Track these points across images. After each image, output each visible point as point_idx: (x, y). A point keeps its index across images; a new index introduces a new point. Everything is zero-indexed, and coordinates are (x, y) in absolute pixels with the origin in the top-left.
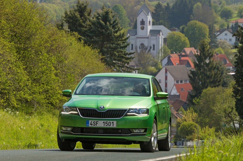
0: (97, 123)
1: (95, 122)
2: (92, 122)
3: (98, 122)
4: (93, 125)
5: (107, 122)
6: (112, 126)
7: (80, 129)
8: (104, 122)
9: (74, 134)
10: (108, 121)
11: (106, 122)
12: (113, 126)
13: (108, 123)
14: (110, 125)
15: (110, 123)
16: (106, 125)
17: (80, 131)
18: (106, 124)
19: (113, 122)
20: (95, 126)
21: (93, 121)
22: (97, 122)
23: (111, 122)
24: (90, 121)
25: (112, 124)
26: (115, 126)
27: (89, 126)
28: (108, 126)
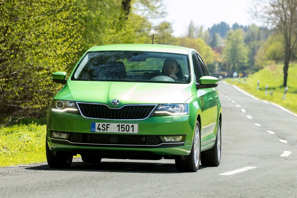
0: (108, 127)
1: (105, 126)
2: (99, 124)
3: (109, 125)
4: (101, 130)
5: (124, 125)
6: (131, 132)
7: (82, 136)
8: (119, 126)
9: (72, 144)
10: (126, 125)
11: (122, 125)
12: (133, 131)
13: (125, 127)
14: (128, 130)
15: (128, 127)
16: (122, 131)
17: (82, 139)
18: (122, 128)
19: (133, 126)
20: (105, 131)
21: (101, 124)
22: (107, 125)
23: (130, 125)
24: (97, 124)
25: (131, 129)
26: (136, 132)
27: (95, 131)
28: (125, 132)
